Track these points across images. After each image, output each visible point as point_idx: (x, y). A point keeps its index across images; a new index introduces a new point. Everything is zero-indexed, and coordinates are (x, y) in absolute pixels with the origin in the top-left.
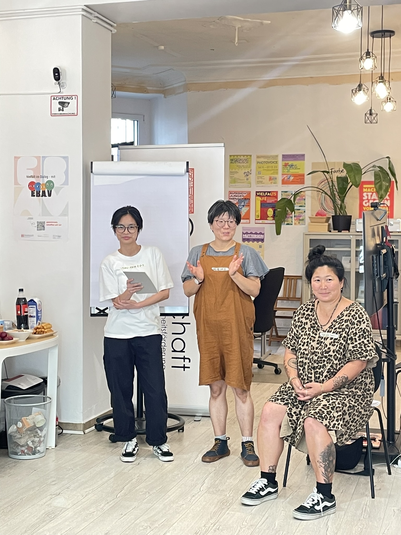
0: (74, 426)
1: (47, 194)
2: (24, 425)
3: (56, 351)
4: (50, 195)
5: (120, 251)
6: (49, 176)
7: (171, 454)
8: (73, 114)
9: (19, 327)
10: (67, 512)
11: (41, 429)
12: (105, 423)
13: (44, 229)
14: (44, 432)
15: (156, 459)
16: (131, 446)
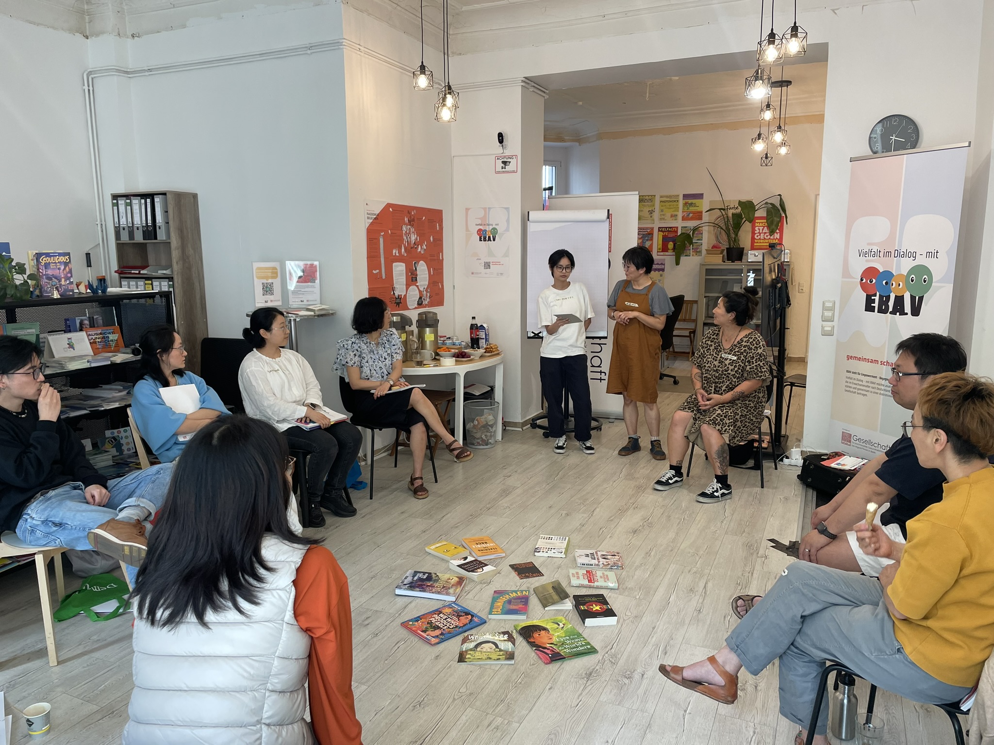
0: (515, 424)
1: (492, 239)
2: (478, 423)
3: (502, 367)
4: (494, 240)
5: (554, 286)
6: (494, 224)
7: (592, 449)
8: (514, 172)
9: (473, 347)
10: (517, 490)
11: (492, 426)
12: (538, 422)
13: (489, 268)
14: (494, 429)
15: (581, 452)
16: (561, 441)
